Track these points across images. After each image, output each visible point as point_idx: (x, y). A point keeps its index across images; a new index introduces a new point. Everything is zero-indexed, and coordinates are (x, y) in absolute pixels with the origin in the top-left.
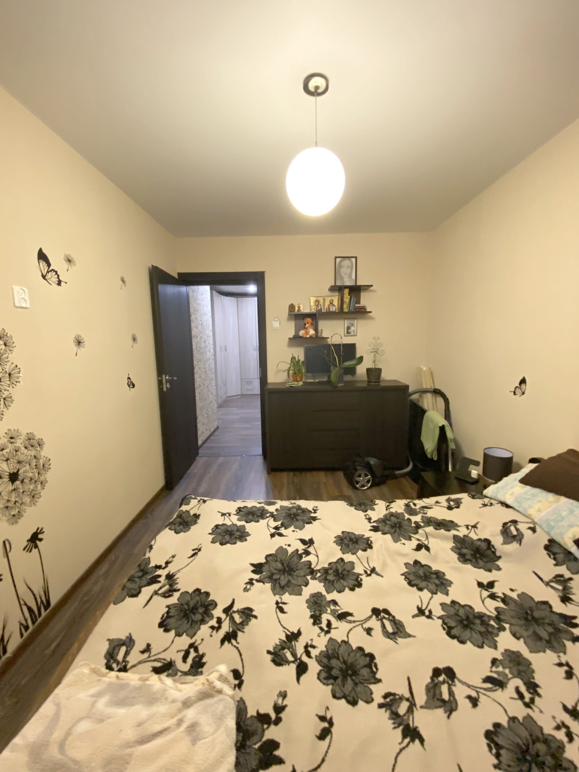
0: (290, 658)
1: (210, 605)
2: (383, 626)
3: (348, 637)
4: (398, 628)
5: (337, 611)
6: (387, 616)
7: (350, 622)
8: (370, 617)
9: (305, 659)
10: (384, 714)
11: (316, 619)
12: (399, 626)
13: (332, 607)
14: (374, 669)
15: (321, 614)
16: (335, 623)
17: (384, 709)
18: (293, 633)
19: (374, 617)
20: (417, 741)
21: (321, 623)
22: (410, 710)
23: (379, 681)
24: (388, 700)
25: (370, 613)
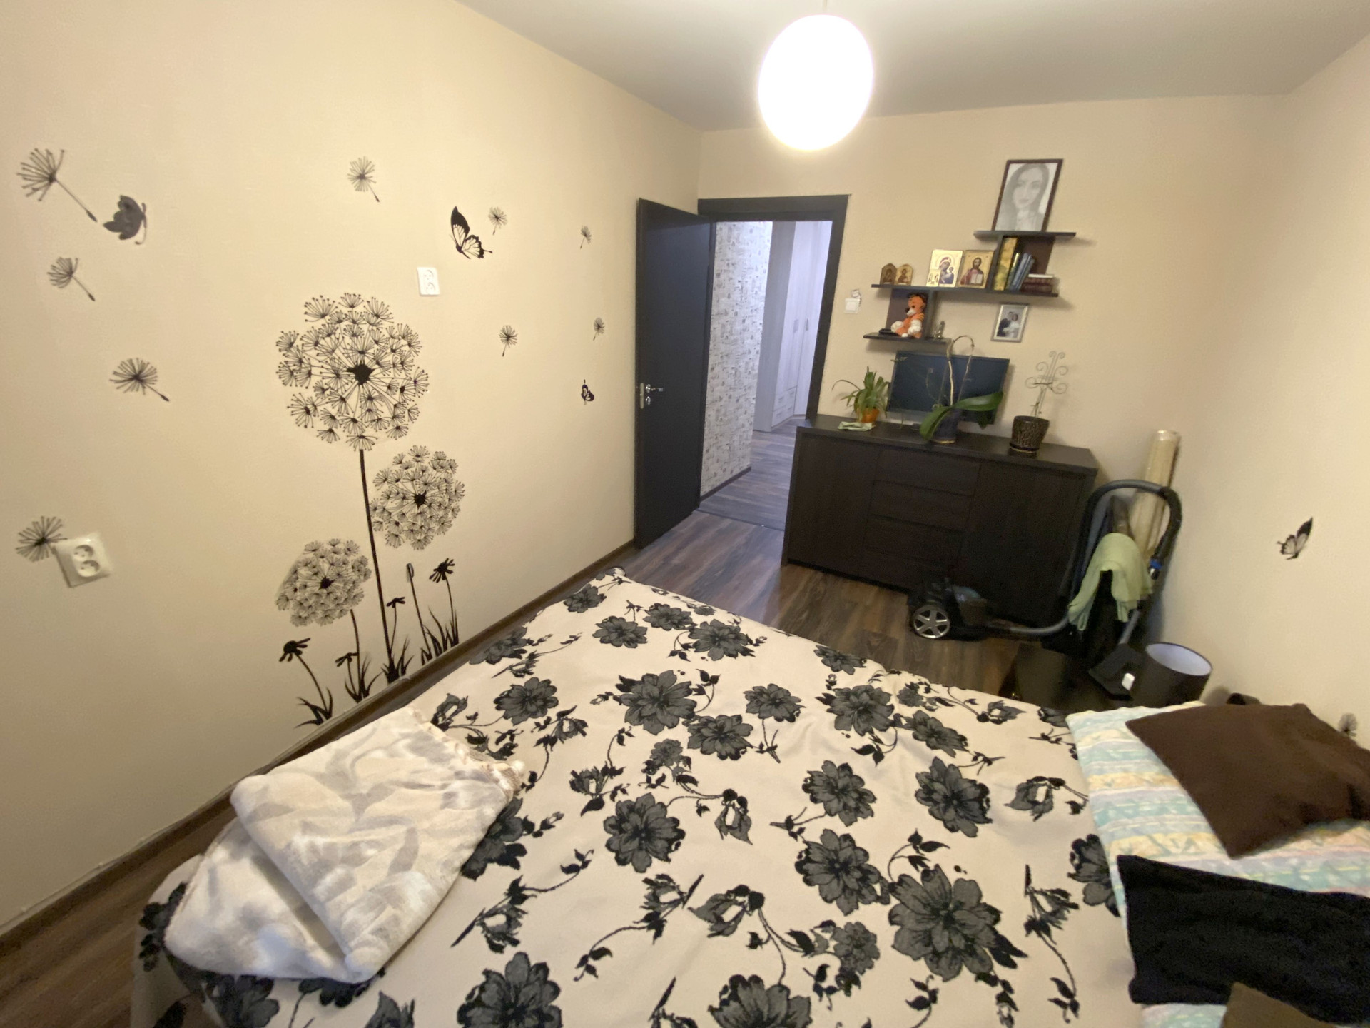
0: (592, 788)
1: (552, 702)
2: (725, 814)
3: (671, 802)
4: (740, 825)
5: (683, 770)
6: (737, 806)
7: (688, 789)
8: (717, 797)
9: (606, 798)
10: (645, 890)
11: (651, 767)
12: (743, 824)
13: (681, 765)
14: (673, 847)
15: (660, 765)
16: (669, 781)
17: (648, 886)
18: (613, 768)
19: (722, 799)
20: (653, 932)
21: (654, 774)
22: (674, 904)
23: (668, 860)
24: (660, 881)
25: (720, 792)
